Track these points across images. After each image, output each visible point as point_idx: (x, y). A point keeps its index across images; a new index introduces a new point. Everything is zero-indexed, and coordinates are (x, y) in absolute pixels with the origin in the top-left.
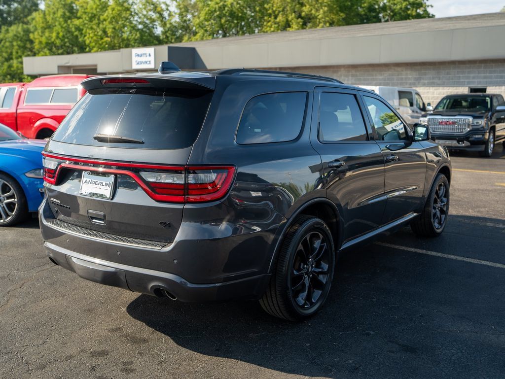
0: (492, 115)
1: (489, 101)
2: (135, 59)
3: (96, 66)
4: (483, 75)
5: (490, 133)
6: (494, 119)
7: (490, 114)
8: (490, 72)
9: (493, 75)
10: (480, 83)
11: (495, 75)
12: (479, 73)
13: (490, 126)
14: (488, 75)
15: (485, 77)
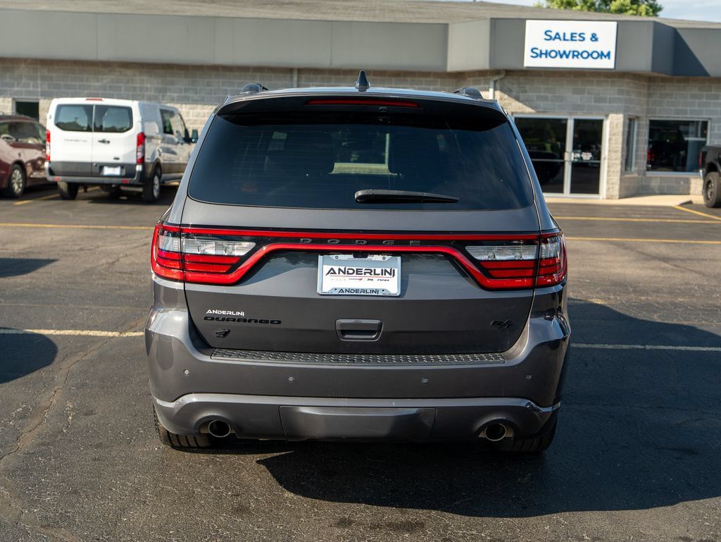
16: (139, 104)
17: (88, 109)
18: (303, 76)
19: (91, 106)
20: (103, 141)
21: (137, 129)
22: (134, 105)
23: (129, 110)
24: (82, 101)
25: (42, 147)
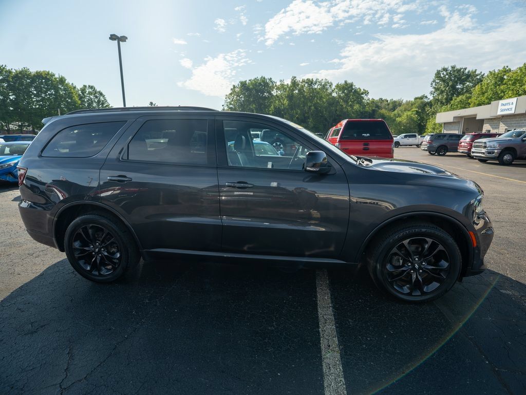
2: (500, 107)
3: (476, 115)
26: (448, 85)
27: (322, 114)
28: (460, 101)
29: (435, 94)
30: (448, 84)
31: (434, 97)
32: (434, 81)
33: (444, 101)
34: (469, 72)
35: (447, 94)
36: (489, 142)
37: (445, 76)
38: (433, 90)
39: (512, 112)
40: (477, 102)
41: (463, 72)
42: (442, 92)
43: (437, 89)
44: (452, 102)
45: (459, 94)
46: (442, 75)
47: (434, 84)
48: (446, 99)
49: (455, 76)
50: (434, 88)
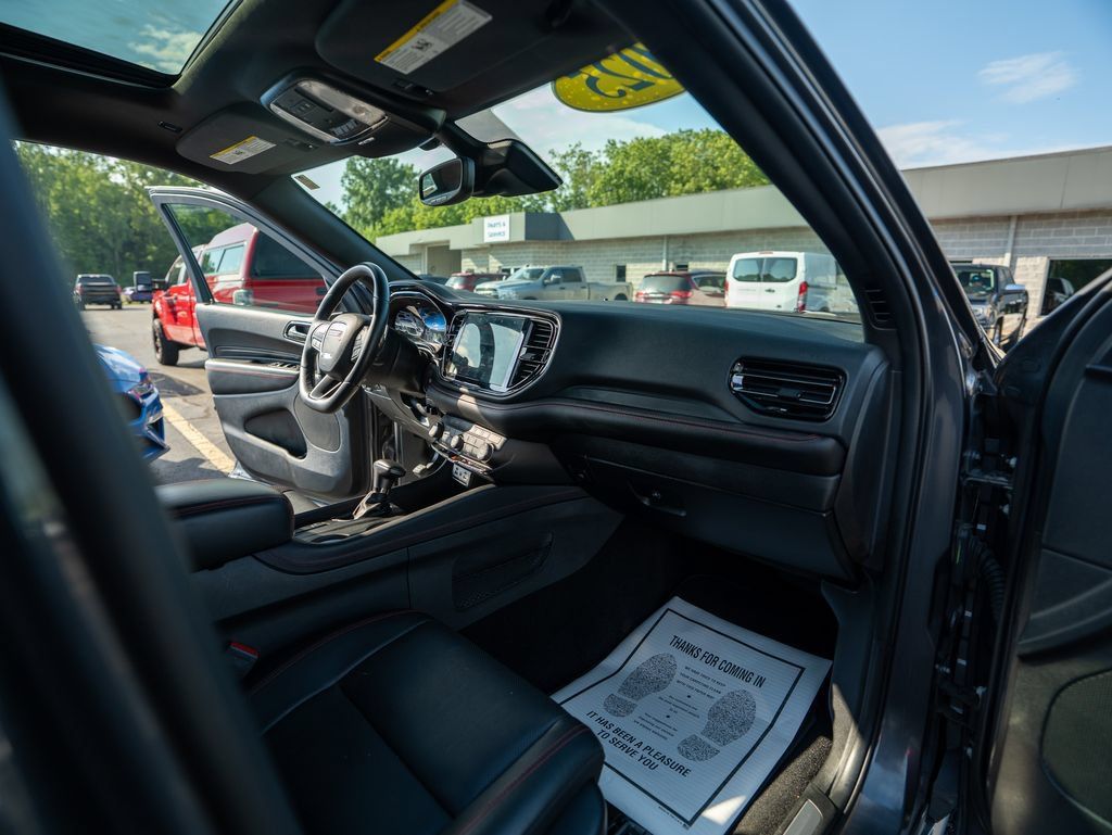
0: (998, 299)
1: (992, 275)
2: (487, 230)
3: (448, 242)
4: (967, 241)
5: (995, 328)
6: (1001, 305)
7: (995, 296)
8: (980, 237)
9: (984, 240)
10: (963, 252)
11: (989, 240)
12: (961, 237)
13: (997, 317)
14: (976, 240)
15: (972, 244)
16: (805, 257)
17: (760, 262)
18: (1024, 223)
19: (762, 260)
20: (769, 291)
21: (800, 278)
22: (800, 256)
23: (795, 261)
24: (756, 255)
25: (722, 296)
26: (372, 188)
27: (87, 227)
28: (397, 219)
29: (352, 203)
30: (371, 185)
31: (349, 207)
32: (346, 176)
33: (369, 217)
34: (402, 167)
35: (373, 204)
36: (501, 288)
37: (363, 169)
38: (347, 193)
39: (506, 238)
40: (426, 222)
41: (394, 166)
42: (364, 199)
43: (354, 193)
44: (385, 220)
45: (393, 206)
46: (359, 168)
47: (347, 182)
48: (373, 213)
49: (381, 172)
50: (349, 190)
